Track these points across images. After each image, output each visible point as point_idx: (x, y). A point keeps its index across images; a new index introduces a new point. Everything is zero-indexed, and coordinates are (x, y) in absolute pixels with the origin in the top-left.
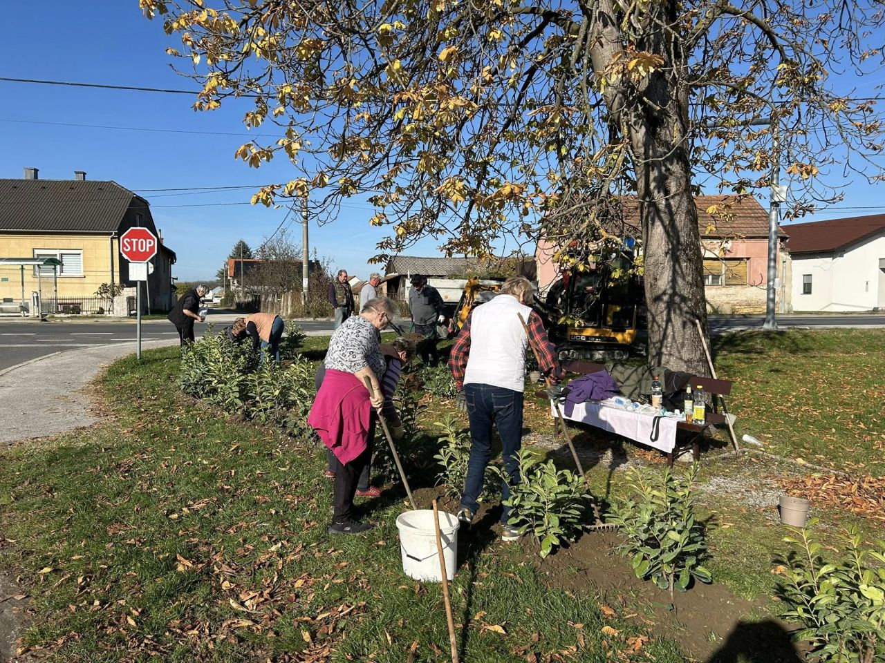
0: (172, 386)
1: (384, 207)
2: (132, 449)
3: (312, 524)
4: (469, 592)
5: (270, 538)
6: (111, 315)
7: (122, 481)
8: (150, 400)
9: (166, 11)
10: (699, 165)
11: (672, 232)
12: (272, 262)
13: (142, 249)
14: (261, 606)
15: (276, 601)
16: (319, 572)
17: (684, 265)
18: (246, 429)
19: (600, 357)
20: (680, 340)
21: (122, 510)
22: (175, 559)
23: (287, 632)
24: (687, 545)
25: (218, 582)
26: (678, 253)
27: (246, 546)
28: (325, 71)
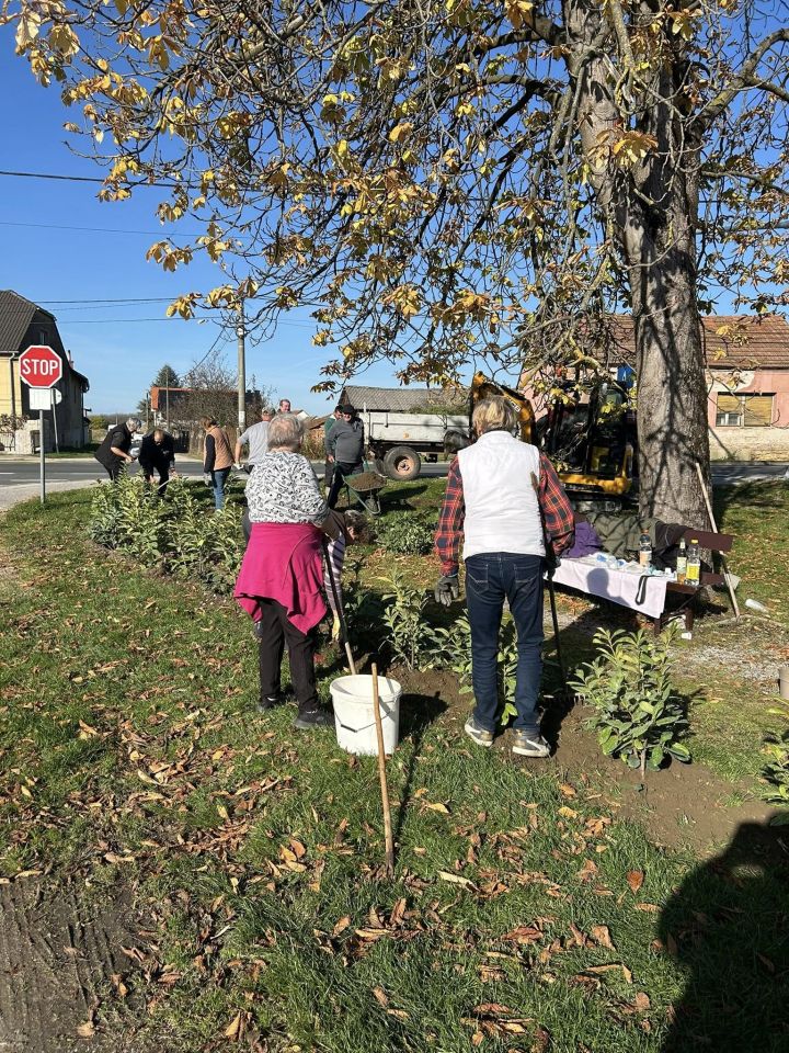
0: (80, 534)
1: (330, 323)
2: (32, 604)
3: (236, 690)
4: (411, 767)
5: (187, 705)
6: (13, 452)
7: (20, 640)
8: (55, 550)
9: (65, 76)
10: (711, 276)
11: (671, 357)
12: (203, 392)
13: (44, 371)
14: (174, 779)
15: (191, 774)
16: (241, 743)
17: (684, 397)
18: (165, 585)
19: (588, 508)
20: (675, 487)
21: (20, 672)
22: (78, 726)
23: (201, 807)
24: (660, 718)
25: (126, 752)
26: (678, 383)
27: (159, 713)
28: (255, 153)
